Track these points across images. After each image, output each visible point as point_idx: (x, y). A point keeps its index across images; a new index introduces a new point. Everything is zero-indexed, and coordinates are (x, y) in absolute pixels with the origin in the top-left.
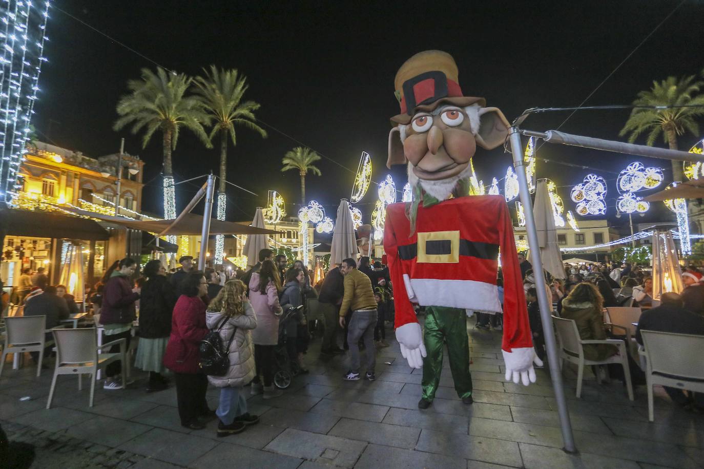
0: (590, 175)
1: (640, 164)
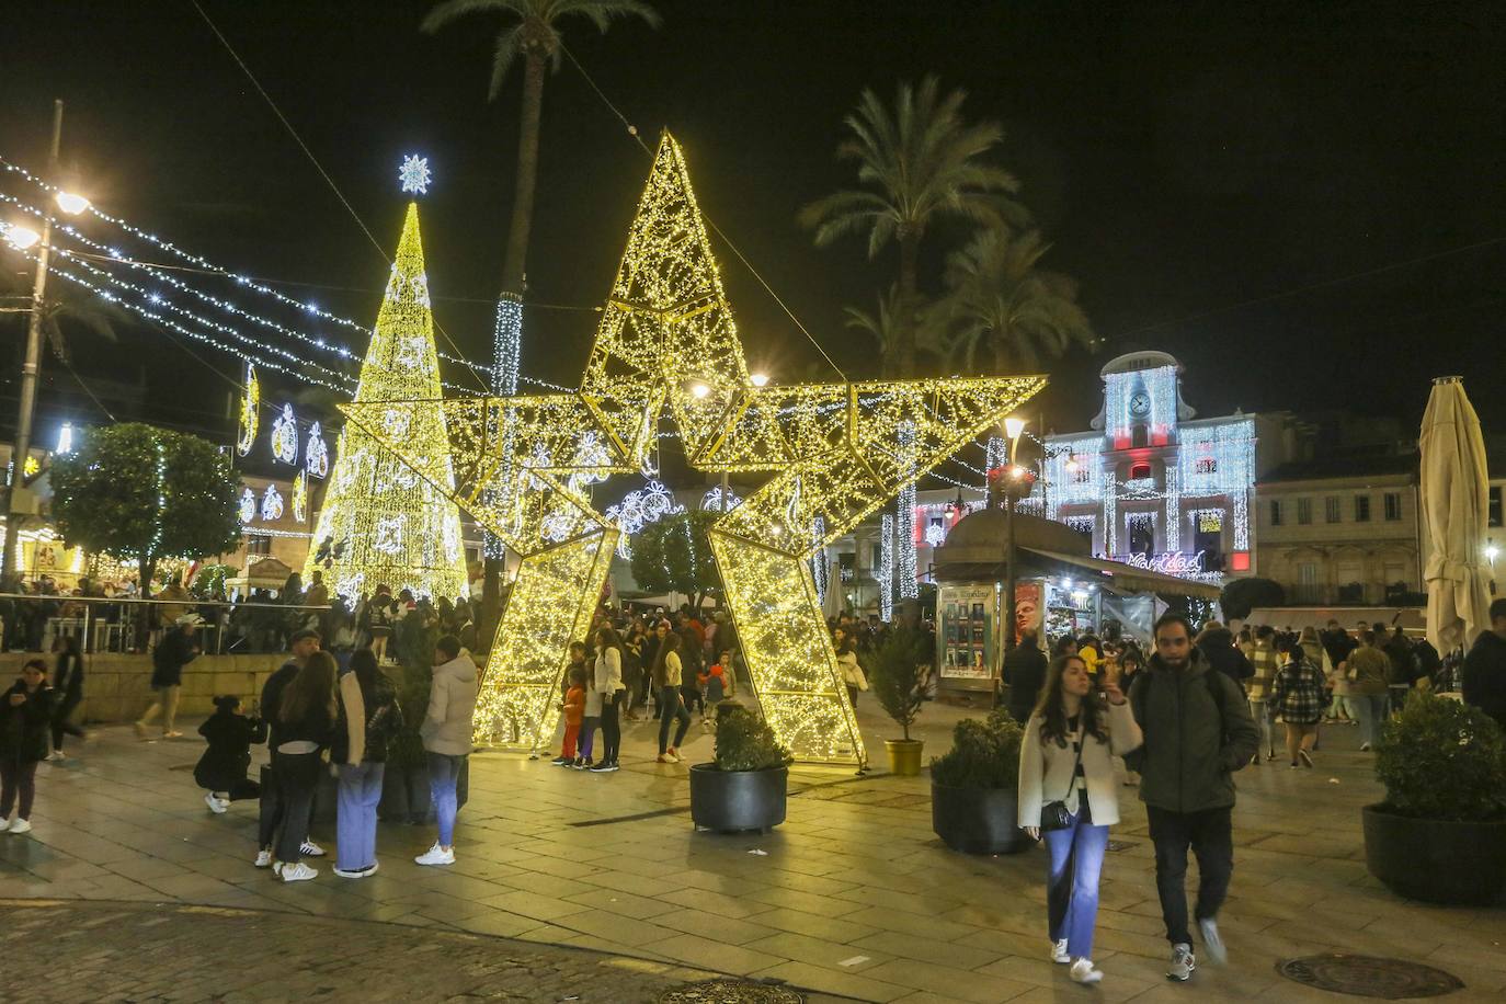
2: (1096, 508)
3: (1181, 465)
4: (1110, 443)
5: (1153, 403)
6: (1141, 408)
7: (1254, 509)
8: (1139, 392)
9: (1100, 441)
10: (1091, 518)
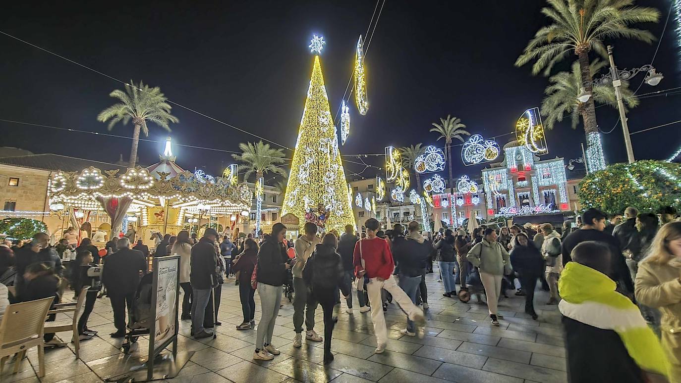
0: (430, 147)
1: (480, 137)
2: (507, 192)
3: (537, 176)
4: (509, 170)
5: (524, 157)
6: (520, 159)
7: (567, 189)
8: (518, 153)
9: (505, 170)
10: (504, 195)
